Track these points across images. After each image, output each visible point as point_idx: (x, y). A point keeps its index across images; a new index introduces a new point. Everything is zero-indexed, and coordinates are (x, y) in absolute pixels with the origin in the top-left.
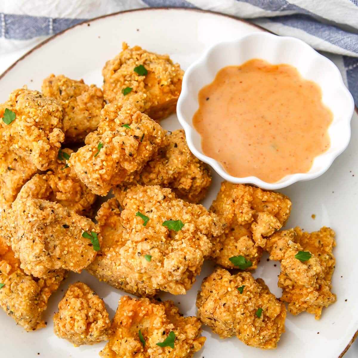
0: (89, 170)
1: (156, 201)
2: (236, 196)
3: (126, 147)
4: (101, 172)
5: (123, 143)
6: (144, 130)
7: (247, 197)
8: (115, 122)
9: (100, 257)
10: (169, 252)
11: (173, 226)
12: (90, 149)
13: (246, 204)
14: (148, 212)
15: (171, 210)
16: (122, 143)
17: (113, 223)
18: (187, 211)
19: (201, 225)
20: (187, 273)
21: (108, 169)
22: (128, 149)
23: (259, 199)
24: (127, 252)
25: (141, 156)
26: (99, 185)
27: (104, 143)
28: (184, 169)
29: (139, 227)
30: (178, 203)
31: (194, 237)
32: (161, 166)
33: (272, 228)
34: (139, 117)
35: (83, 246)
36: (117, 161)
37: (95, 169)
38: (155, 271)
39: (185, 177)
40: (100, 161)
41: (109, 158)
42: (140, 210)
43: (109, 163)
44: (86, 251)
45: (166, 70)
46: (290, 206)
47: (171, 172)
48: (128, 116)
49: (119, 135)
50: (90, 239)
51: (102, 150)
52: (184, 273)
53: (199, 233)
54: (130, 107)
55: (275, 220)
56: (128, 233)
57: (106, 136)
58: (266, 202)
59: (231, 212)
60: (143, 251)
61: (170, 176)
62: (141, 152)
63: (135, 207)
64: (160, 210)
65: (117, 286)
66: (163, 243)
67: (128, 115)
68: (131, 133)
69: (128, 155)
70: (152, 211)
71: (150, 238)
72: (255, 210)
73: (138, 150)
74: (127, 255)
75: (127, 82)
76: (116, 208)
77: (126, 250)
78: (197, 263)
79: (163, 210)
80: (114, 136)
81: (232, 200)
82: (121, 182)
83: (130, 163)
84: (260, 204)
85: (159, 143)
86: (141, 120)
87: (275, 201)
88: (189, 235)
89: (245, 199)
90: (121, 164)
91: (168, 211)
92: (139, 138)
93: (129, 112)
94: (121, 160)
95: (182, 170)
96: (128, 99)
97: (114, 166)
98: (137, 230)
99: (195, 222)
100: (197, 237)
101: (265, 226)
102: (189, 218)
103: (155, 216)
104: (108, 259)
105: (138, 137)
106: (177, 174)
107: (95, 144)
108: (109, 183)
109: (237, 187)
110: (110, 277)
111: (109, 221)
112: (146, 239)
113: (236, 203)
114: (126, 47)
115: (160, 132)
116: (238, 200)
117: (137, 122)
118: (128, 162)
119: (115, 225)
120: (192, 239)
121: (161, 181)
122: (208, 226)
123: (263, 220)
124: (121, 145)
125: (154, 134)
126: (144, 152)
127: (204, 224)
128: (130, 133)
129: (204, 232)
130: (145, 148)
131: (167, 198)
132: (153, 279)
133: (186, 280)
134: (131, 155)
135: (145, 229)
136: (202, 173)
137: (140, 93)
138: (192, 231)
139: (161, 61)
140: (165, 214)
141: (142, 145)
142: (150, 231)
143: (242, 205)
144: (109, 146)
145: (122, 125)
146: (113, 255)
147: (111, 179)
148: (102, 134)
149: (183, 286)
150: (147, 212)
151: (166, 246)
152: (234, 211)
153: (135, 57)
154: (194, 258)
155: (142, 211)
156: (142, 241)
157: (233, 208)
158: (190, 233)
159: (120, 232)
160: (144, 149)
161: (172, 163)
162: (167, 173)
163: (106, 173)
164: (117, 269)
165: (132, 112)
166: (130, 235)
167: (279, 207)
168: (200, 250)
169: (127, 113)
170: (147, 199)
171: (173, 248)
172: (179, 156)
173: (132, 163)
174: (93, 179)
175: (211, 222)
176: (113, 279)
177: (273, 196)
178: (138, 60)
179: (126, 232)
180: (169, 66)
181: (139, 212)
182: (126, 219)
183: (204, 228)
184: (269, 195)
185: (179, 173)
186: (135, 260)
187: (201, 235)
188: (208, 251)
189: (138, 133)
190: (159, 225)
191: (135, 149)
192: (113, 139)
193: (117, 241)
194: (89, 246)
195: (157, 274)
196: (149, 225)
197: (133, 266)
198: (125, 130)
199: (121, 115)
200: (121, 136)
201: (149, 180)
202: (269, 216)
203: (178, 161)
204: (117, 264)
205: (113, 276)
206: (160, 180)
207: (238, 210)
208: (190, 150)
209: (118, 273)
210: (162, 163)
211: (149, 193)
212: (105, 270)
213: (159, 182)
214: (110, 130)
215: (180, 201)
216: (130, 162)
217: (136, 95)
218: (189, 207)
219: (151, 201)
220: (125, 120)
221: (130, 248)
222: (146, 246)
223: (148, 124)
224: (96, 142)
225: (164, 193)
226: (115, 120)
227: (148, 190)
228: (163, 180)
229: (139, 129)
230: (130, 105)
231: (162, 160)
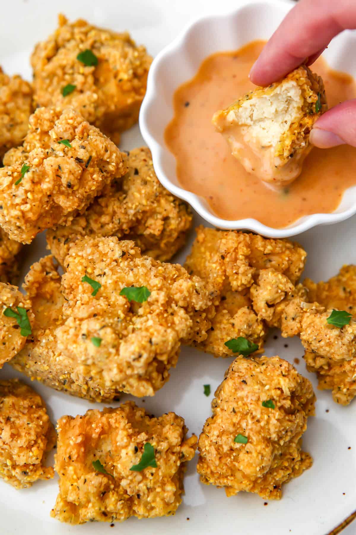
0: (6, 204)
1: (111, 259)
2: (226, 249)
3: (63, 173)
4: (24, 208)
5: (59, 167)
6: (92, 151)
7: (243, 249)
8: (49, 136)
9: (31, 344)
10: (128, 333)
11: (134, 296)
12: (10, 173)
13: (241, 260)
14: (100, 275)
15: (133, 272)
16: (57, 168)
17: (48, 293)
18: (157, 273)
19: (176, 294)
20: (155, 364)
21: (34, 204)
22: (65, 177)
23: (260, 251)
24: (66, 334)
25: (85, 188)
26: (19, 227)
27: (31, 165)
28: (150, 206)
29: (86, 297)
30: (144, 262)
31: (166, 311)
32: (117, 204)
33: (282, 291)
34: (85, 131)
35: (5, 329)
36: (48, 193)
37: (15, 203)
38: (107, 361)
39: (153, 218)
40: (23, 192)
41: (37, 188)
42: (88, 273)
43: (36, 196)
44: (10, 336)
45: (125, 56)
46: (305, 258)
47: (132, 212)
48: (69, 128)
49: (54, 156)
50: (15, 318)
51: (28, 176)
52: (149, 364)
53: (173, 305)
54: (73, 115)
55: (285, 280)
56: (71, 307)
57: (35, 156)
58: (269, 254)
59: (220, 273)
60: (89, 332)
61: (130, 217)
62: (85, 182)
63: (80, 268)
64: (117, 272)
65: (58, 386)
66: (120, 320)
67: (68, 126)
68: (73, 153)
69: (65, 186)
70: (105, 274)
71: (101, 313)
72: (255, 267)
73: (81, 179)
74: (66, 338)
75: (67, 77)
76: (52, 270)
77: (65, 332)
78: (169, 348)
79: (120, 273)
80: (47, 155)
81: (220, 255)
82: (54, 225)
83: (68, 198)
84: (261, 258)
85: (113, 171)
86: (88, 135)
87: (283, 253)
88: (158, 308)
89: (240, 253)
90: (55, 198)
91: (129, 274)
92: (82, 162)
93: (71, 121)
94: (55, 192)
95: (148, 208)
96: (70, 102)
97: (43, 199)
98: (83, 302)
99: (167, 289)
100: (170, 311)
101: (270, 290)
102: (159, 283)
103: (110, 281)
104: (42, 347)
105: (81, 159)
106: (141, 215)
107: (16, 166)
108: (35, 225)
109: (225, 237)
110: (46, 373)
111: (43, 290)
112: (95, 315)
113: (227, 259)
114: (63, 21)
115: (114, 155)
116: (229, 255)
117: (82, 138)
118: (66, 196)
119: (52, 296)
120: (163, 314)
121: (119, 225)
122: (187, 295)
123: (268, 280)
124: (55, 170)
125: (106, 157)
126: (90, 183)
127: (181, 292)
128: (70, 154)
129: (181, 303)
130: (92, 177)
131: (127, 254)
132: (105, 374)
133: (155, 375)
134: (69, 186)
135: (94, 300)
136: (177, 210)
137: (88, 93)
138: (163, 302)
139: (117, 42)
140: (124, 277)
141: (87, 172)
142: (102, 304)
143: (236, 263)
144: (38, 171)
145: (60, 140)
146: (50, 340)
147: (38, 219)
148: (29, 152)
149: (150, 384)
150: (97, 276)
151: (123, 324)
152: (225, 271)
153: (77, 37)
154: (164, 342)
155: (91, 274)
156: (89, 317)
157: (223, 268)
158: (159, 304)
159: (59, 305)
160: (90, 178)
161: (132, 198)
162: (126, 213)
163: (31, 209)
164: (56, 360)
165: (76, 122)
166: (72, 310)
167: (289, 260)
168: (173, 329)
169: (69, 124)
170: (98, 256)
171: (135, 327)
172: (141, 187)
173: (71, 198)
174: (12, 217)
175: (191, 289)
176: (50, 376)
177: (280, 245)
178: (82, 41)
179: (67, 305)
180: (129, 51)
181: (86, 276)
182: (69, 286)
183: (180, 298)
184: (274, 244)
185: (144, 212)
186: (78, 347)
187: (176, 308)
188: (185, 331)
189: (82, 154)
190: (114, 294)
191: (77, 178)
192: (45, 160)
193: (56, 320)
194: (14, 329)
195: (111, 366)
196: (101, 294)
197: (75, 355)
198: (64, 149)
199: (60, 126)
200: (56, 156)
201: (100, 225)
202: (276, 274)
203: (140, 194)
204: (57, 354)
205: (51, 371)
206: (116, 224)
207: (231, 270)
208: (157, 178)
209: (58, 367)
210: (118, 199)
211: (101, 248)
212: (39, 363)
213: (115, 228)
214: (41, 147)
215: (147, 259)
216: (68, 196)
217: (81, 97)
218: (160, 268)
219: (104, 259)
220: (65, 134)
221: (71, 328)
222: (94, 325)
223: (98, 142)
224: (20, 162)
225: (123, 248)
226: (50, 133)
227: (100, 244)
228: (121, 224)
229: (84, 148)
230: (74, 112)
231: (118, 195)
